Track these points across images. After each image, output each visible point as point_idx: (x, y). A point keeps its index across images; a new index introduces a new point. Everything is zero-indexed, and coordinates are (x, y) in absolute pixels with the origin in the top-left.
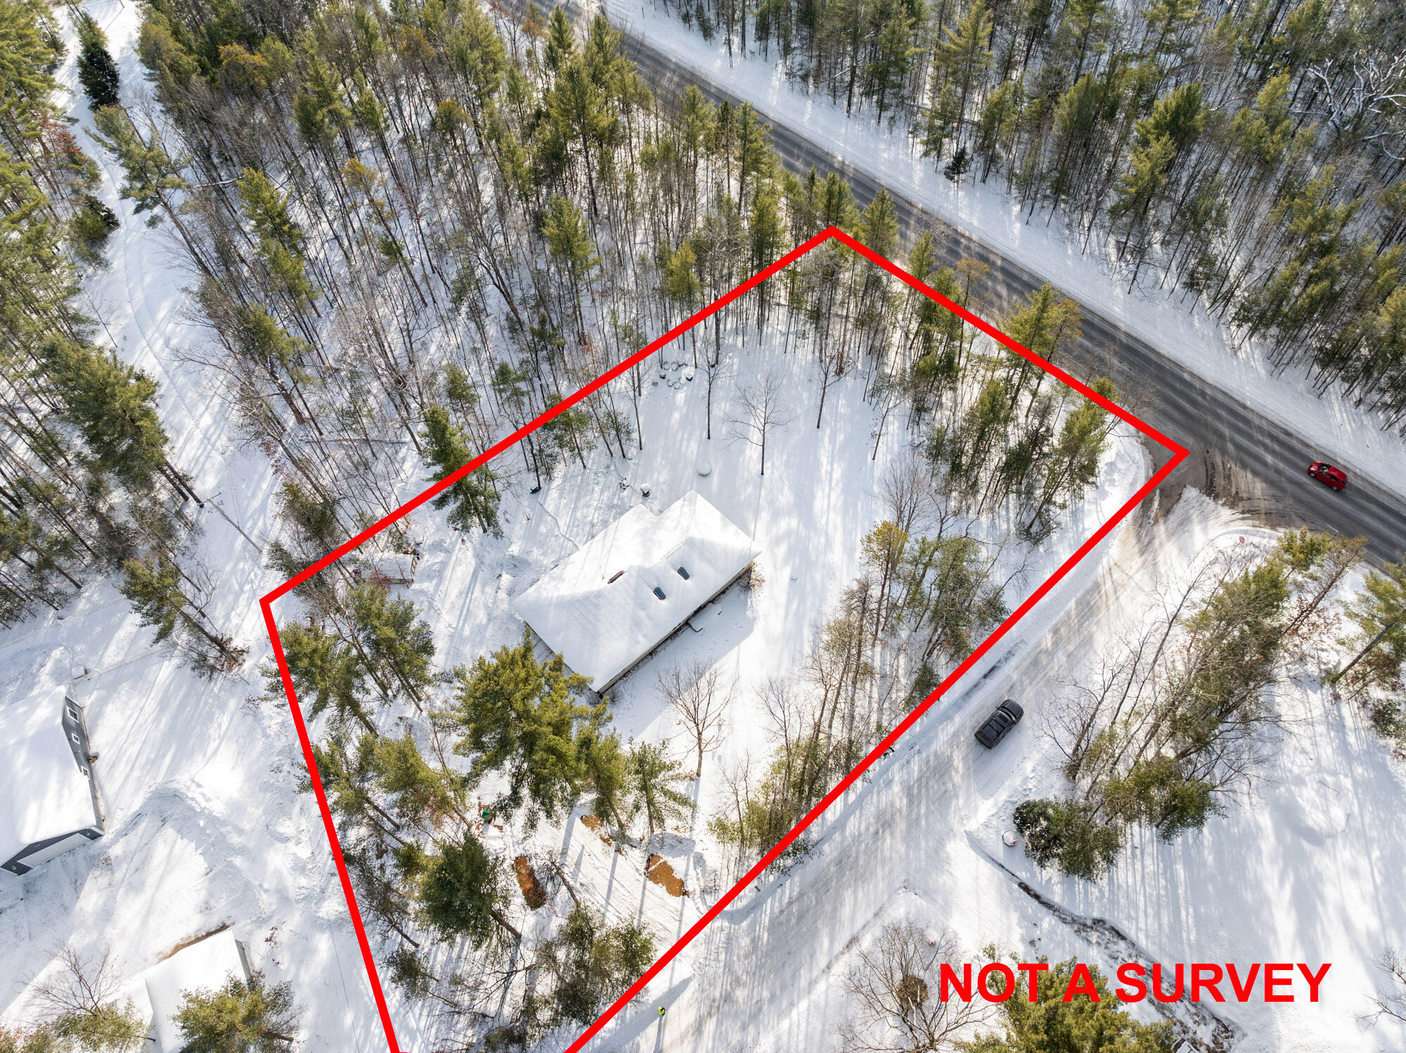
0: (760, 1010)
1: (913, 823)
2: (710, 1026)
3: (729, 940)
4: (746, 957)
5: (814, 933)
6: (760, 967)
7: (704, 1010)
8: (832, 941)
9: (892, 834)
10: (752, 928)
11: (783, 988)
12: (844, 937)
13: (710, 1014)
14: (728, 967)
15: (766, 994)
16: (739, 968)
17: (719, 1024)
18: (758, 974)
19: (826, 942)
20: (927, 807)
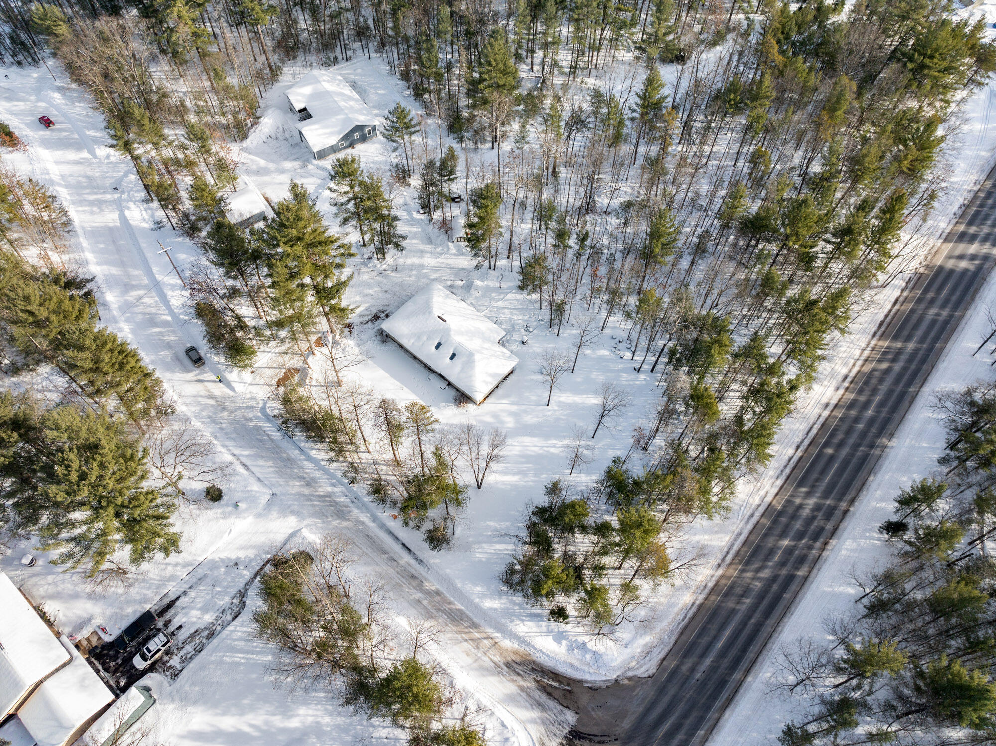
0: (217, 424)
1: (308, 498)
2: (212, 402)
3: (252, 408)
4: (243, 416)
5: (251, 447)
6: (238, 422)
7: (219, 399)
8: (247, 456)
9: (302, 486)
10: (258, 418)
11: (226, 434)
12: (248, 463)
13: (217, 402)
14: (239, 408)
15: (224, 426)
16: (238, 413)
17: (212, 406)
18: (234, 422)
19: (246, 453)
20: (317, 506)
